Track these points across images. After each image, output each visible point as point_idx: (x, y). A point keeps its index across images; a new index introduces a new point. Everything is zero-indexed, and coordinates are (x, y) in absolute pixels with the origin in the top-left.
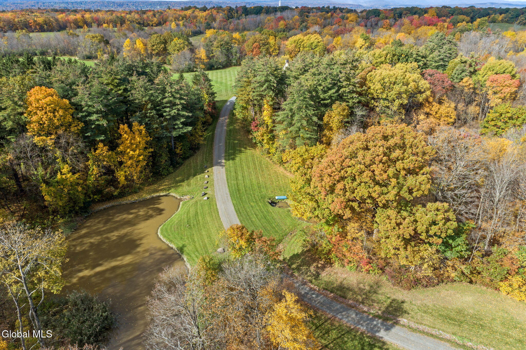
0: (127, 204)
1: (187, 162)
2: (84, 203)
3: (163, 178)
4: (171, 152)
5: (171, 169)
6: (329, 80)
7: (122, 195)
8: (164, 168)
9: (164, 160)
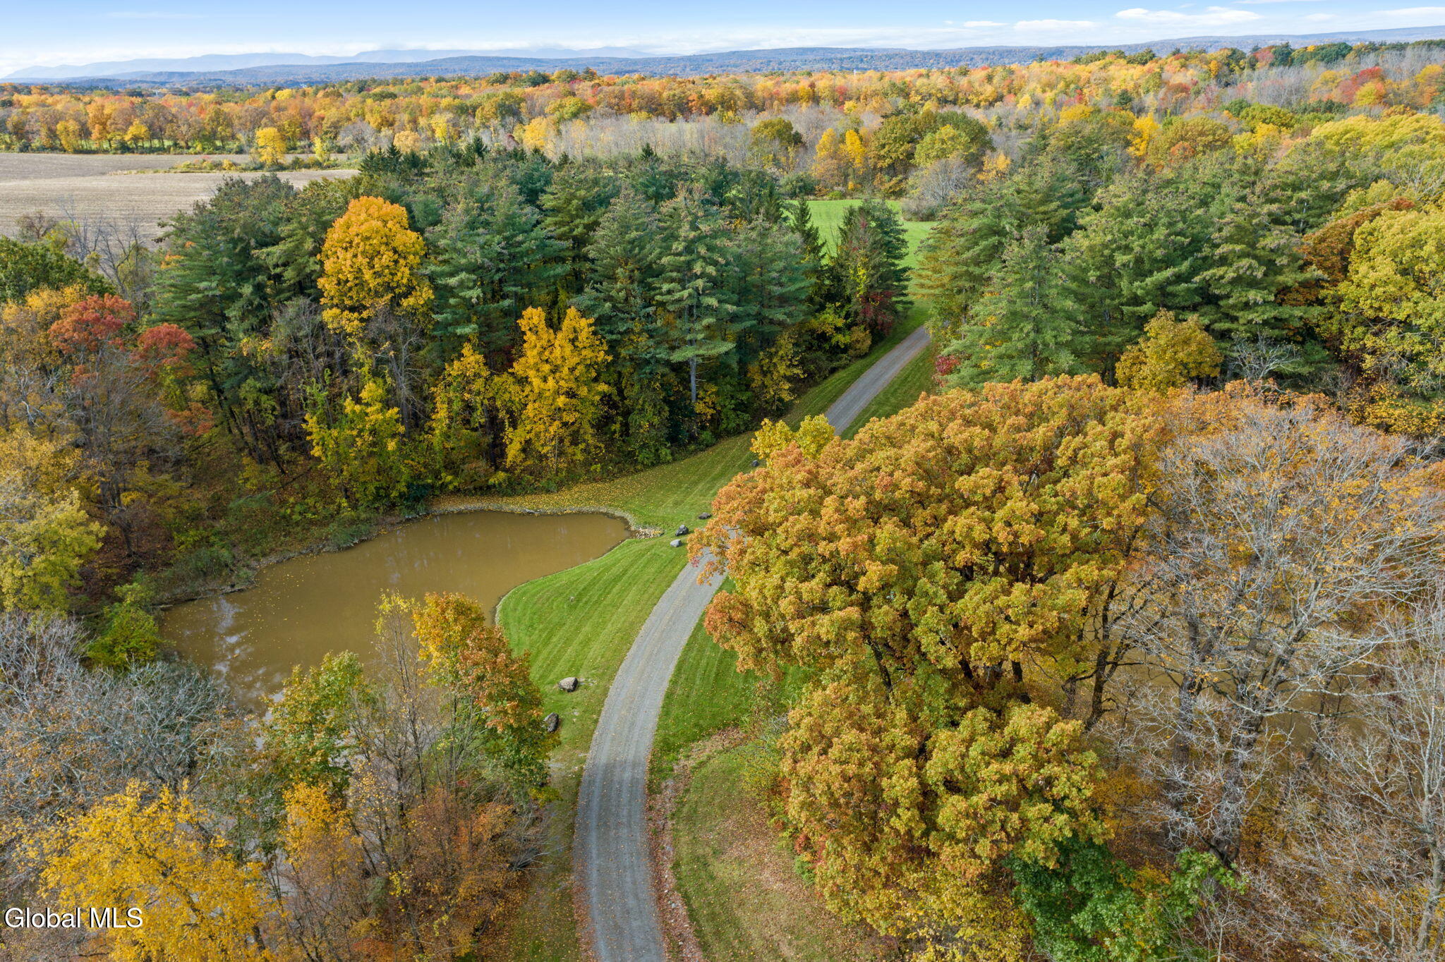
0: (512, 513)
1: (725, 444)
2: (409, 486)
3: (637, 471)
4: (677, 407)
5: (664, 452)
6: (1160, 233)
7: (513, 488)
8: (644, 446)
9: (647, 422)
